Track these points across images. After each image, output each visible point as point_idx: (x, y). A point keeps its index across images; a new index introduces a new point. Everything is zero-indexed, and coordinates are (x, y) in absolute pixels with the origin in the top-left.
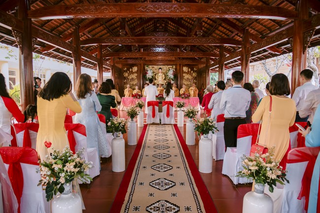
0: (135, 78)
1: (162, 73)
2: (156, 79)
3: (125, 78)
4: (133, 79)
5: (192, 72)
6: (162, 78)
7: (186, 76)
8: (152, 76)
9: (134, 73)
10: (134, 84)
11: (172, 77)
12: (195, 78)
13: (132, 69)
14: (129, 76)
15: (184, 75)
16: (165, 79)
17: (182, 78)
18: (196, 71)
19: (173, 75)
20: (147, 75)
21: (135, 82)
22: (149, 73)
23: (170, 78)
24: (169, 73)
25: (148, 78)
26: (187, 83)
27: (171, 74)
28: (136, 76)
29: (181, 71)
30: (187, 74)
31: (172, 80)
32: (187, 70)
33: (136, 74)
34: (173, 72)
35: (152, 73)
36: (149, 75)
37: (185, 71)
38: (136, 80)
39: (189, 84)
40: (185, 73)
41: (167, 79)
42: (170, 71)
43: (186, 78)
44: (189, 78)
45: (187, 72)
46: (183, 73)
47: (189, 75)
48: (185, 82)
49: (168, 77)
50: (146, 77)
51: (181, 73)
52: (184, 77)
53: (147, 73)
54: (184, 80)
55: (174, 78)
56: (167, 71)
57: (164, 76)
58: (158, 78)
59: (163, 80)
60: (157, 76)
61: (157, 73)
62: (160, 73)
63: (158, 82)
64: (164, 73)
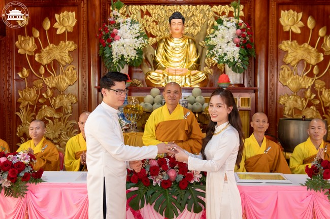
0: (67, 59)
1: (183, 36)
2: (155, 65)
3: (22, 61)
4: (55, 65)
5: (321, 32)
6: (187, 59)
7: (293, 52)
8: (140, 52)
9: (62, 37)
11: (233, 52)
13: (53, 21)
14: (38, 50)
15: (285, 45)
16: (198, 66)
17: (275, 57)
19: (237, 46)
20: (112, 46)
21: (64, 77)
22: (125, 35)
23: (223, 57)
24: (216, 36)
25: (119, 59)
26: (301, 85)
27: (229, 42)
28: (69, 51)
29: (270, 28)
30: (297, 44)
31: (231, 68)
32: (299, 26)
33: (71, 44)
34: (235, 32)
35: (137, 35)
36: (123, 45)
37: (290, 28)
38: (70, 71)
39: (309, 87)
40: (289, 40)
41: (207, 66)
42: (223, 27)
43: (293, 59)
44: (309, 62)
45: (299, 31)
46: (282, 40)
47: (306, 45)
48: (288, 79)
49: (212, 53)
50: (107, 55)
51: (270, 37)
52: (287, 56)
53: (114, 35)
54: (285, 68)
55: (240, 60)
56: (207, 28)
57: (194, 53)
58: (165, 60)
59: (191, 69)
60: (161, 50)
61: (164, 40)
62: (176, 40)
63: (165, 78)
64: (192, 40)
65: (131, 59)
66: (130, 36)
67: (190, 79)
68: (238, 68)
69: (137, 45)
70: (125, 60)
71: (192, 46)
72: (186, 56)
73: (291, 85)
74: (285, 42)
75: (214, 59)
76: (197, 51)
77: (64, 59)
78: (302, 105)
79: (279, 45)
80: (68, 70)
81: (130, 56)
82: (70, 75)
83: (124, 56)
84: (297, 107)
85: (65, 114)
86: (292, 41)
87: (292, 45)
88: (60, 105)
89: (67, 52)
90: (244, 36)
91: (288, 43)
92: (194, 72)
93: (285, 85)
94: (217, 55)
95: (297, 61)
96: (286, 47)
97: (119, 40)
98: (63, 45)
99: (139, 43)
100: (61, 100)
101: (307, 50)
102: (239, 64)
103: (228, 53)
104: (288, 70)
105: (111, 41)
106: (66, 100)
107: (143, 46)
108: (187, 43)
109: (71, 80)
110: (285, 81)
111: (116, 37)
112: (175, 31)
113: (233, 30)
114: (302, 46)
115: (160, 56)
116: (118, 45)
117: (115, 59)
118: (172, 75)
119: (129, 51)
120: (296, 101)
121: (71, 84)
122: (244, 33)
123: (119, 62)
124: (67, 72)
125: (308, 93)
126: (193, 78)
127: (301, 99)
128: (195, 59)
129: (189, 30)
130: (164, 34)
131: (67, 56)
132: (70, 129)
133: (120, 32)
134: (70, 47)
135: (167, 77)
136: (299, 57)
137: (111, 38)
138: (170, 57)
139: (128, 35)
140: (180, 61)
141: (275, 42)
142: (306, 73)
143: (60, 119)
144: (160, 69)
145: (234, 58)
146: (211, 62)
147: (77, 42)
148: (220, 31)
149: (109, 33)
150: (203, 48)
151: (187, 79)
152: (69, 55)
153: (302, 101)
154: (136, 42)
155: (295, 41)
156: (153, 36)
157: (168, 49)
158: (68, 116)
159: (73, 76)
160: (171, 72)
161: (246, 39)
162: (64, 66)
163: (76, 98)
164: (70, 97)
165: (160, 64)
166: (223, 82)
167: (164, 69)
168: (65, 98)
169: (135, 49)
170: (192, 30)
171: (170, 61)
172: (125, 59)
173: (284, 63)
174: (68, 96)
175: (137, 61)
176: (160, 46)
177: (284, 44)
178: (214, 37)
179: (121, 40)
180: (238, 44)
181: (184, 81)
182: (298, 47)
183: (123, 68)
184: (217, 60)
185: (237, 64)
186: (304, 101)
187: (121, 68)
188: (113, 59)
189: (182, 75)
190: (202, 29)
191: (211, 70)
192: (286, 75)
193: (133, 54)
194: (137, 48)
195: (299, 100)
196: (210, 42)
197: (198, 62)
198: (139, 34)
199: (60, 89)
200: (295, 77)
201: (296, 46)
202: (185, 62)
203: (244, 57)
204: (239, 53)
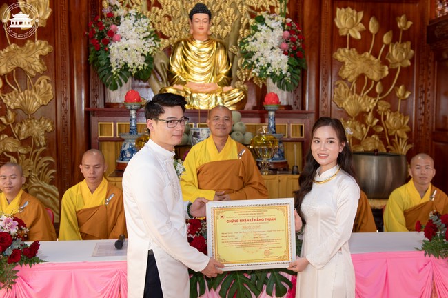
0: (38, 67)
1: (209, 39)
2: (171, 78)
4: (19, 76)
5: (386, 39)
6: (214, 71)
7: (351, 63)
8: (149, 59)
10: (34, 105)
11: (279, 62)
12: (405, 76)
15: (342, 54)
18: (407, 36)
19: (285, 53)
20: (109, 49)
21: (34, 93)
22: (129, 34)
23: (266, 69)
24: (256, 39)
25: (121, 69)
26: (360, 106)
27: (273, 48)
28: (41, 56)
29: (323, 31)
30: (356, 53)
31: (276, 83)
32: (359, 29)
33: (43, 45)
34: (282, 35)
35: (145, 35)
36: (126, 49)
37: (348, 32)
38: (42, 84)
39: (370, 110)
40: (346, 47)
41: (239, 80)
42: (264, 27)
43: (351, 72)
44: (370, 77)
45: (359, 36)
46: (337, 48)
47: (368, 54)
48: (345, 99)
49: (250, 62)
50: (103, 63)
51: (322, 43)
52: (343, 69)
53: (112, 34)
54: (342, 84)
55: (289, 74)
56: (240, 28)
57: (224, 62)
58: (184, 71)
59: (223, 84)
60: (178, 57)
61: (183, 43)
62: (198, 43)
63: (188, 97)
64: (221, 43)
65: (137, 69)
66: (135, 35)
67: (223, 99)
68: (286, 83)
69: (147, 50)
70: (130, 70)
71: (221, 52)
72: (214, 66)
73: (349, 107)
74: (341, 50)
75: (254, 71)
76: (228, 60)
77: (33, 66)
78: (362, 133)
79: (334, 55)
80: (39, 83)
81: (137, 64)
82: (43, 91)
83: (129, 65)
84: (356, 136)
85: (35, 147)
86: (350, 49)
87: (349, 54)
88: (27, 135)
89: (37, 56)
90: (293, 40)
91: (344, 52)
92: (226, 89)
93: (341, 106)
94: (257, 65)
95: (356, 75)
96: (342, 56)
97: (119, 41)
98: (31, 46)
99: (148, 46)
100: (28, 127)
101: (369, 62)
102: (288, 79)
103: (272, 64)
104: (345, 88)
105: (107, 42)
106: (37, 127)
107: (154, 50)
108: (215, 48)
109: (44, 98)
110: (341, 102)
111: (115, 37)
112: (198, 30)
113: (279, 33)
114: (363, 55)
115: (177, 66)
116: (118, 49)
117: (115, 69)
118: (197, 92)
119: (135, 57)
120: (355, 128)
121: (45, 103)
122: (294, 36)
123: (120, 74)
124: (37, 86)
125: (369, 118)
126: (226, 98)
127: (360, 125)
128: (225, 71)
129: (215, 29)
130: (180, 34)
131: (37, 63)
132: (43, 169)
133: (121, 29)
134: (42, 49)
135: (191, 96)
136: (359, 71)
137: (107, 37)
138: (192, 67)
139: (133, 33)
140: (206, 74)
141: (329, 50)
142: (367, 92)
143: (27, 156)
144: (177, 84)
145: (281, 71)
146: (245, 75)
147: (51, 42)
148: (261, 33)
149: (104, 30)
150: (234, 55)
151: (219, 99)
152: (40, 62)
153: (362, 129)
154: (144, 44)
155: (354, 49)
156: (165, 37)
157: (188, 55)
158: (40, 151)
159: (47, 92)
160: (194, 88)
161: (296, 44)
162: (32, 77)
163: (52, 124)
164: (43, 122)
165: (178, 77)
166: (271, 103)
167: (184, 83)
168: (35, 124)
169: (142, 55)
170: (219, 30)
171: (191, 73)
172: (129, 68)
173: (339, 78)
174: (39, 121)
175: (146, 72)
176: (176, 51)
177: (339, 52)
178: (253, 41)
179: (123, 41)
180: (286, 51)
181: (214, 100)
182: (358, 57)
183: (126, 82)
184: (258, 72)
185: (286, 78)
186: (364, 129)
187: (123, 81)
188: (111, 68)
189: (210, 93)
190: (233, 28)
191: (245, 86)
192: (343, 95)
193: (140, 62)
194: (146, 54)
195: (358, 126)
196: (248, 48)
197: (229, 74)
198: (149, 33)
199: (28, 111)
200: (353, 96)
201: (355, 56)
202: (213, 75)
203: (294, 69)
204: (288, 64)
